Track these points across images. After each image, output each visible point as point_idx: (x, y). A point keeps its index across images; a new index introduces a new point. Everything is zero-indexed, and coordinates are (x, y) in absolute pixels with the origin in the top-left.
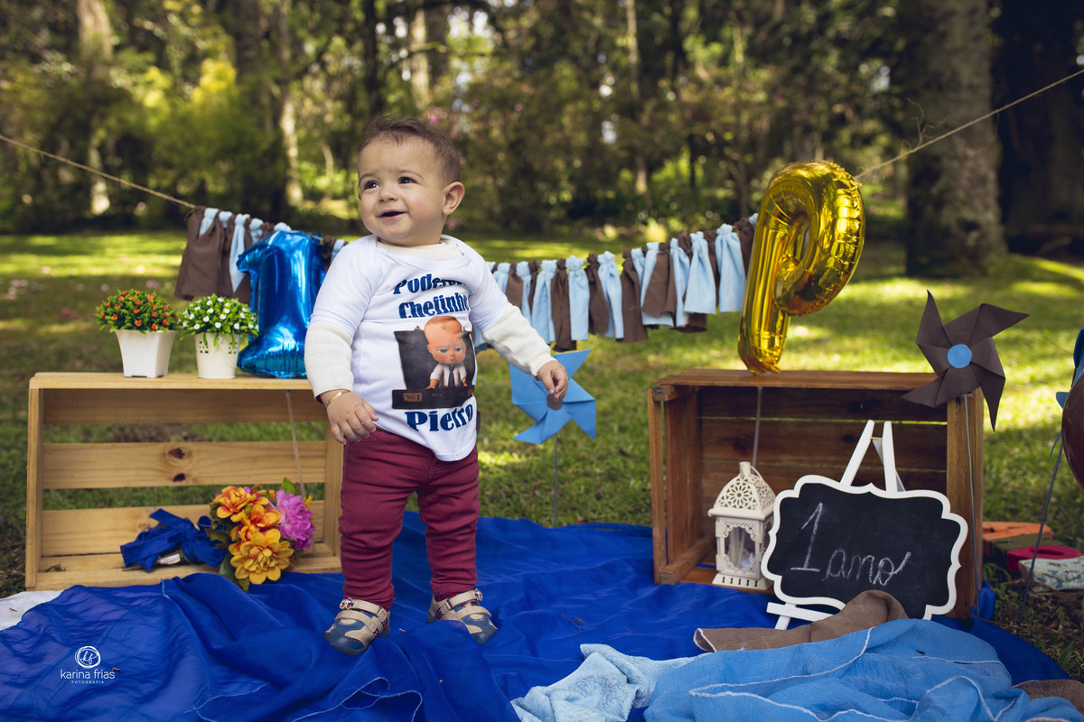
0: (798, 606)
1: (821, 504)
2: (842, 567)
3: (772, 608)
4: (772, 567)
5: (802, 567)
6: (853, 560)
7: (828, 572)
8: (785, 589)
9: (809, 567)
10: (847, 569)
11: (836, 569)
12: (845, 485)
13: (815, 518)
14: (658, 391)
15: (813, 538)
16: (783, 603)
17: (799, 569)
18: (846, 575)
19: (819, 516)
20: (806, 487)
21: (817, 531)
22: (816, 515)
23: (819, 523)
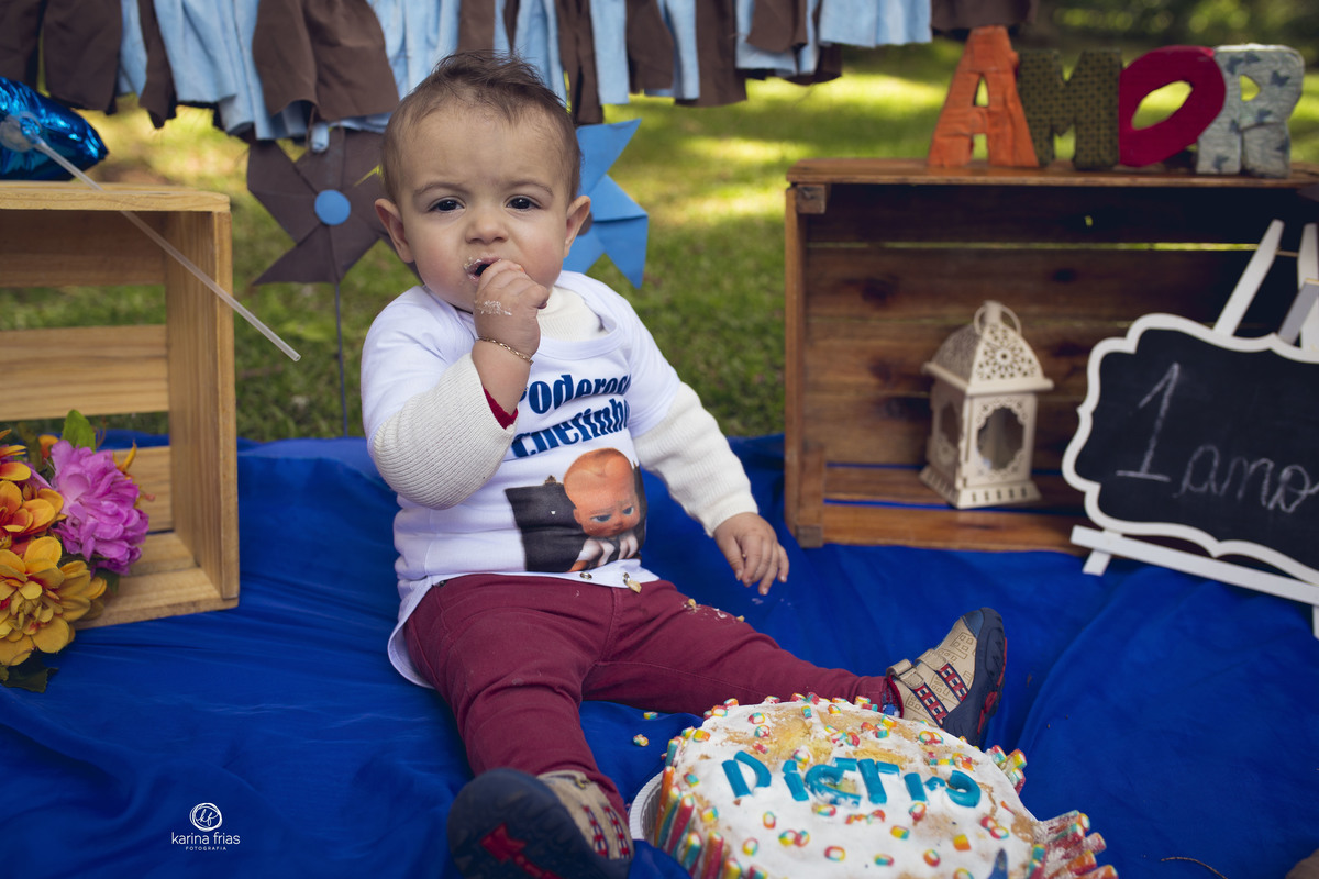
0: (1126, 536)
1: (1176, 367)
2: (1212, 475)
3: (1081, 536)
4: (1082, 468)
5: (1137, 469)
6: (1233, 465)
7: (1186, 483)
8: (1106, 505)
9: (1150, 471)
10: (1220, 479)
11: (1200, 476)
12: (1222, 333)
13: (1164, 389)
14: (807, 194)
15: (1159, 424)
16: (1100, 529)
17: (1132, 474)
18: (1219, 488)
19: (1171, 388)
20: (1149, 336)
21: (1169, 412)
22: (1167, 383)
23: (1173, 399)
